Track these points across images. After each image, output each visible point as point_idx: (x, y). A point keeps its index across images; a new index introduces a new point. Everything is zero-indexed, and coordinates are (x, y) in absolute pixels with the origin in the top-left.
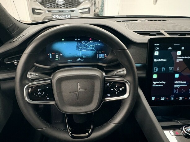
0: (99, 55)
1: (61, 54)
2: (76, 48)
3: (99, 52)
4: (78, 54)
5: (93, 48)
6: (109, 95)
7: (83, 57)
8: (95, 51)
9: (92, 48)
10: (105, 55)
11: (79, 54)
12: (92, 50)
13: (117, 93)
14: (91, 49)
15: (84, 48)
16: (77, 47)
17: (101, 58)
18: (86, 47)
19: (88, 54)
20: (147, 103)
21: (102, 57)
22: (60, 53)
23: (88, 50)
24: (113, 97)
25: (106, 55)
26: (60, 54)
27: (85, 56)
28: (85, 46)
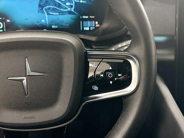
0: (84, 22)
1: (8, 21)
2: (37, 7)
3: (84, 17)
4: (41, 20)
5: (73, 10)
6: (96, 88)
7: (53, 27)
8: (75, 14)
9: (69, 9)
10: (95, 24)
11: (45, 20)
12: (70, 12)
13: (111, 82)
14: (68, 11)
15: (53, 9)
16: (40, 6)
17: (88, 29)
18: (58, 7)
19: (63, 21)
20: (180, 111)
21: (90, 27)
22: (7, 18)
23: (62, 12)
24: (106, 92)
25: (97, 23)
26: (5, 21)
27: (55, 25)
28: (56, 5)
